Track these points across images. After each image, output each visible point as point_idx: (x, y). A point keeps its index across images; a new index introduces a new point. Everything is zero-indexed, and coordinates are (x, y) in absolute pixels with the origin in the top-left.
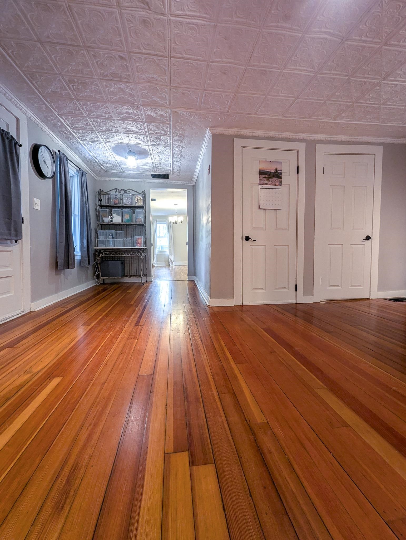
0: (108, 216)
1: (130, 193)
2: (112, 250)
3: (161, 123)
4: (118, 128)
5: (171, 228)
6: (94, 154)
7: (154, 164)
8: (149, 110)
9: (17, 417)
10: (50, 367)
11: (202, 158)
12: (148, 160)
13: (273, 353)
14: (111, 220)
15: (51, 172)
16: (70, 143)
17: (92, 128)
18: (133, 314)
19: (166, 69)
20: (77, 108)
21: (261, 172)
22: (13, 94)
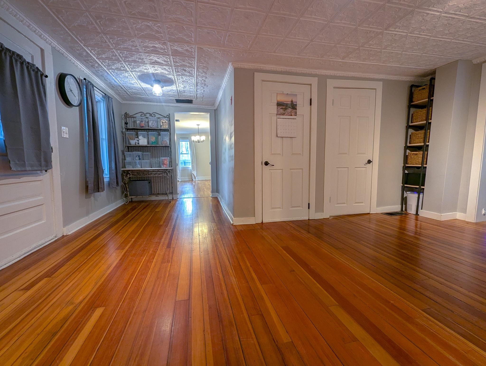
0: (134, 138)
1: (155, 117)
2: (139, 171)
3: (187, 57)
4: (145, 60)
5: (193, 146)
6: (119, 81)
7: (179, 91)
8: (175, 45)
9: (66, 353)
10: (91, 297)
11: (224, 87)
12: (174, 87)
13: (292, 272)
14: (137, 142)
15: (77, 101)
16: (96, 70)
17: (119, 59)
18: (163, 235)
19: (193, 11)
20: (103, 41)
21: (279, 104)
22: (37, 26)
